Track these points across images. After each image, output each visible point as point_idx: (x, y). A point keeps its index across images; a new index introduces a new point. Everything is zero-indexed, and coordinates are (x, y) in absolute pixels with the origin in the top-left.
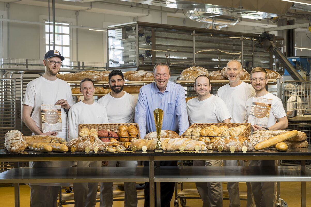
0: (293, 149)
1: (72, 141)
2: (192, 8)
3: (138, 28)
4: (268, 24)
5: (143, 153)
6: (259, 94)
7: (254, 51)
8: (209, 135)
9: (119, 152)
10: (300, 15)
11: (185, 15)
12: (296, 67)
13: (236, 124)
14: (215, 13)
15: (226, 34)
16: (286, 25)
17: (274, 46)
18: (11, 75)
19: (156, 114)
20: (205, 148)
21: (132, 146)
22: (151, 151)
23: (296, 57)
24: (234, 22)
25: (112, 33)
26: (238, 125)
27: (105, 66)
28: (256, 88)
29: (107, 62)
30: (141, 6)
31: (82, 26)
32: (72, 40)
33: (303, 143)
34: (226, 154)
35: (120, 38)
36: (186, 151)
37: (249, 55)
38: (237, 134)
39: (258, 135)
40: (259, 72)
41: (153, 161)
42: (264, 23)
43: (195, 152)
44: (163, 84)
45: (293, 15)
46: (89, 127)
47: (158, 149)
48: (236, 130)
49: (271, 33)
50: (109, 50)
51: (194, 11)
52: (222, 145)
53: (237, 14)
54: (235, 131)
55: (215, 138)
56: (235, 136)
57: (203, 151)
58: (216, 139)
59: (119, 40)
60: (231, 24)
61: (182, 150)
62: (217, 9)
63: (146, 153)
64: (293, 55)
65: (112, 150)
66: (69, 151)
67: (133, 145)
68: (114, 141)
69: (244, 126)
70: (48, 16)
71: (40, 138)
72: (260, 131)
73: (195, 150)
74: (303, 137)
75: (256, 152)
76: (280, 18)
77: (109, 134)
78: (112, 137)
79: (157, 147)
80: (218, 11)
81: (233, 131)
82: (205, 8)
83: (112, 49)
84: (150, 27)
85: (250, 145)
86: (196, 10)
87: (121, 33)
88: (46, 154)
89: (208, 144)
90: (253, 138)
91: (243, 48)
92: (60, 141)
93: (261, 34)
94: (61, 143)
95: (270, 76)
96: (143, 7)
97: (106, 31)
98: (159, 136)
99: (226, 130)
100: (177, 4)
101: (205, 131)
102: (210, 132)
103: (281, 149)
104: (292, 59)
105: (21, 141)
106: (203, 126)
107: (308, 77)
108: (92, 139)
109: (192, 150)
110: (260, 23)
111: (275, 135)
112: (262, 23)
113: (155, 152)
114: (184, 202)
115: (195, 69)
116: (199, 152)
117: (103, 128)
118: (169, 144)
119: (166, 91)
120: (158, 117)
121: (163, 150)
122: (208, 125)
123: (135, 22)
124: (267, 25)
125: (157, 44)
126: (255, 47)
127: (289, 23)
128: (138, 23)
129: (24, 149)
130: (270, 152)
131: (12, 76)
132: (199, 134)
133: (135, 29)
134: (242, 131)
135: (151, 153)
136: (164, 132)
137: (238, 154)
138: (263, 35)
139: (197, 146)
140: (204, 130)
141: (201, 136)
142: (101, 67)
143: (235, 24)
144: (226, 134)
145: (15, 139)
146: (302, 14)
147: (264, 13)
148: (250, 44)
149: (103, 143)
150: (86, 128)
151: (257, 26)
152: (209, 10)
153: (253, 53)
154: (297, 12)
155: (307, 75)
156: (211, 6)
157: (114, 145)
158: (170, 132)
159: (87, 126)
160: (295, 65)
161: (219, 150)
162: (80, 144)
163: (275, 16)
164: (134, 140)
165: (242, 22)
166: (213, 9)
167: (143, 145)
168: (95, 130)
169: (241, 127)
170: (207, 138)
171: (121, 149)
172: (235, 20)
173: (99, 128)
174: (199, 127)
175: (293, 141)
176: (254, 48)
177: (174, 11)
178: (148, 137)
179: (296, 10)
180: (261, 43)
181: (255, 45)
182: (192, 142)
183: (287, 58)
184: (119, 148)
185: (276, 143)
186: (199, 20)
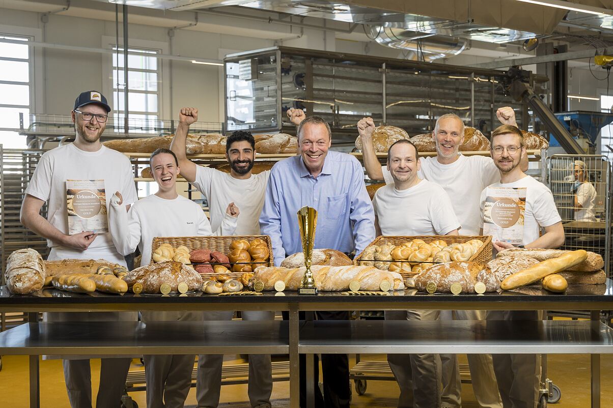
0: (576, 287)
1: (136, 271)
2: (380, 21)
3: (281, 58)
4: (520, 53)
5: (277, 295)
6: (507, 178)
7: (493, 101)
8: (410, 258)
9: (228, 293)
10: (577, 36)
11: (368, 36)
12: (571, 131)
13: (463, 237)
14: (423, 32)
15: (443, 69)
16: (552, 54)
17: (531, 91)
18: (42, 144)
19: (302, 218)
20: (401, 285)
21: (255, 281)
22: (293, 291)
23: (570, 112)
24: (456, 48)
25: (233, 69)
26: (466, 239)
27: (220, 128)
28: (500, 166)
29: (224, 122)
30: (288, 19)
31: (179, 56)
32: (161, 81)
33: (596, 276)
34: (444, 298)
35: (248, 77)
36: (363, 292)
37: (485, 108)
38: (464, 257)
39: (508, 259)
40: (507, 135)
41: (296, 311)
42: (511, 52)
43: (381, 293)
44: (316, 161)
45: (564, 37)
46: (175, 242)
47: (307, 288)
48: (463, 250)
49: (525, 68)
50: (228, 100)
51: (384, 28)
52: (435, 279)
53: (464, 32)
54: (461, 251)
55: (421, 264)
56: (461, 262)
57: (396, 290)
58: (423, 268)
59: (246, 80)
60: (452, 53)
61: (355, 291)
62: (427, 23)
63: (283, 295)
64: (564, 109)
65: (215, 289)
66: (130, 291)
67: (258, 279)
68: (222, 270)
69: (479, 241)
70: (115, 38)
71: (78, 265)
72: (510, 250)
73: (381, 291)
74: (596, 264)
75: (503, 295)
76: (540, 42)
77: (212, 257)
78: (218, 263)
79: (306, 283)
80: (427, 28)
81: (457, 251)
82: (403, 21)
83: (232, 98)
84: (303, 57)
85: (492, 280)
86: (388, 25)
87: (250, 68)
88: (85, 297)
89: (406, 276)
90: (497, 264)
91: (475, 96)
92: (116, 271)
93: (507, 69)
94: (117, 275)
95: (529, 144)
96: (291, 20)
97: (223, 65)
98: (309, 261)
99: (444, 250)
100: (354, 15)
101: (402, 251)
102: (411, 253)
103: (554, 287)
104: (564, 116)
105: (35, 272)
106: (398, 241)
107: (592, 148)
108: (176, 266)
109: (375, 289)
110: (504, 50)
111: (541, 260)
112: (508, 52)
113: (301, 293)
114: (361, 385)
115: (383, 130)
116: (388, 294)
117: (201, 245)
118: (330, 277)
119: (322, 173)
120: (307, 224)
121: (316, 289)
122: (408, 238)
123: (276, 48)
124: (518, 55)
125: (316, 87)
126: (495, 93)
127: (557, 51)
128: (280, 49)
129: (40, 286)
130: (532, 293)
131: (43, 146)
132: (389, 257)
133: (275, 61)
134: (476, 252)
135: (293, 295)
136: (320, 253)
137: (468, 298)
138: (511, 71)
139: (385, 282)
140: (399, 248)
141: (393, 261)
142: (213, 129)
143: (459, 52)
144: (444, 258)
145: (24, 267)
146: (580, 35)
147: (512, 30)
148: (487, 88)
149: (199, 276)
150: (169, 245)
151: (500, 57)
152: (412, 26)
153: (492, 105)
154: (571, 31)
155: (590, 146)
156: (415, 17)
157: (220, 278)
158: (332, 253)
159: (170, 239)
160: (568, 127)
161: (428, 290)
162: (151, 276)
163: (531, 36)
164: (261, 269)
165: (472, 49)
166: (419, 22)
167: (276, 280)
168: (185, 248)
169: (473, 243)
170: (405, 264)
171: (234, 288)
172: (458, 44)
173: (193, 245)
174: (389, 243)
175: (577, 272)
176: (495, 96)
177: (348, 29)
178: (288, 263)
179: (569, 27)
180: (507, 87)
181: (495, 91)
182: (374, 274)
183: (555, 114)
184: (229, 285)
185: (543, 276)
186: (394, 45)
